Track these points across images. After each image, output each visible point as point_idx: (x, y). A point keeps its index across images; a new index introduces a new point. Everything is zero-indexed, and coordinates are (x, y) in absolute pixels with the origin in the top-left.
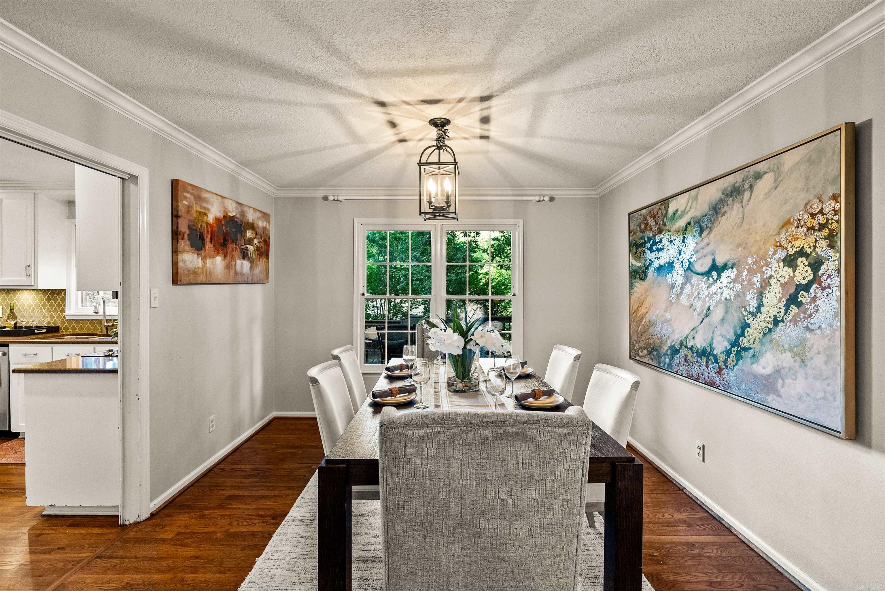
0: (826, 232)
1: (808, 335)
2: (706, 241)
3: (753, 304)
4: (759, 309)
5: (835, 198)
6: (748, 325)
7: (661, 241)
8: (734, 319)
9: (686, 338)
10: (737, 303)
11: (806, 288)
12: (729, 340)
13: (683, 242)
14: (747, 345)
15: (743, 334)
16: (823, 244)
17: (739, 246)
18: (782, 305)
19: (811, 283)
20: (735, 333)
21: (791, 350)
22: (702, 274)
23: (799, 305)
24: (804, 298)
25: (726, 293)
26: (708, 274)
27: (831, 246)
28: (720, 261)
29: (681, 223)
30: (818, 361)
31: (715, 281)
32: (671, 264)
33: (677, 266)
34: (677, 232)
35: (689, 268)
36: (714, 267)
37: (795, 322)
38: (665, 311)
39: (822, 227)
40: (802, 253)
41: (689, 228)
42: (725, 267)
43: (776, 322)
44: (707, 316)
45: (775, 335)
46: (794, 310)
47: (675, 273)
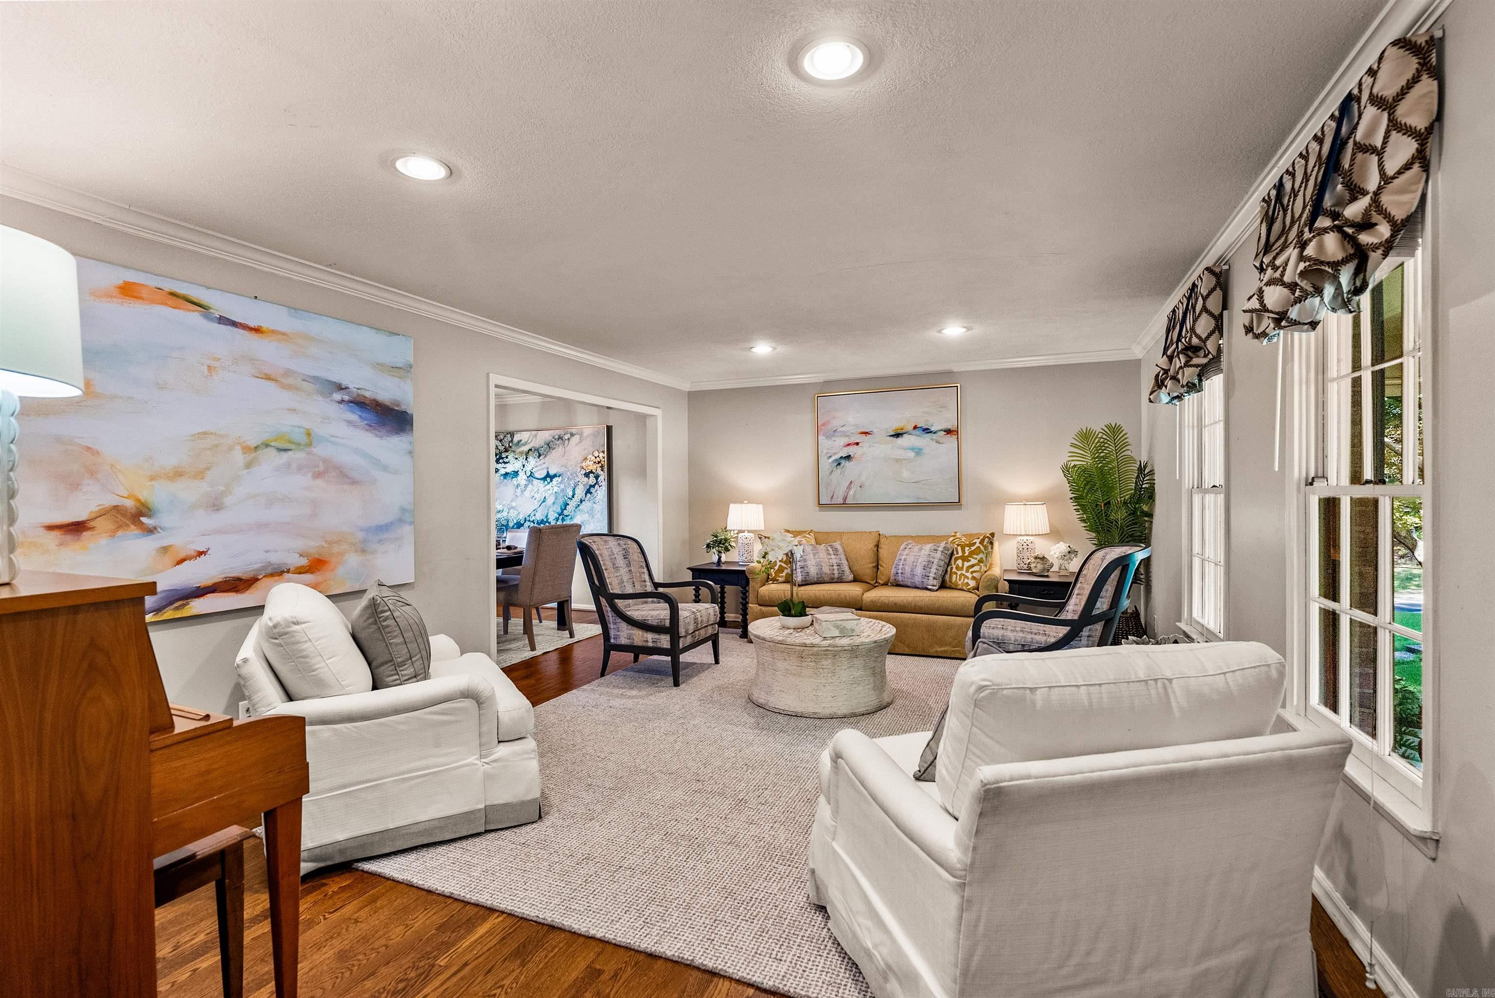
0: (600, 465)
1: (594, 505)
2: (542, 461)
3: (571, 494)
4: (573, 496)
5: (603, 452)
6: (568, 504)
7: (507, 457)
8: (561, 501)
9: (529, 516)
10: (561, 494)
11: (593, 486)
12: (558, 513)
13: (526, 459)
14: (567, 514)
15: (565, 509)
16: (599, 469)
17: (562, 466)
18: (584, 494)
19: (595, 484)
20: (561, 508)
21: (588, 512)
22: (540, 479)
23: (591, 493)
24: (592, 490)
25: (556, 489)
26: (544, 479)
27: (602, 470)
28: (552, 473)
29: (526, 448)
30: (598, 515)
31: (549, 483)
32: (516, 473)
33: (521, 474)
34: (521, 453)
35: (531, 475)
36: (548, 475)
37: (589, 500)
38: (512, 501)
39: (599, 462)
40: (591, 472)
41: (531, 452)
42: (555, 476)
43: (581, 501)
44: (544, 502)
45: (581, 507)
46: (589, 495)
47: (519, 478)
